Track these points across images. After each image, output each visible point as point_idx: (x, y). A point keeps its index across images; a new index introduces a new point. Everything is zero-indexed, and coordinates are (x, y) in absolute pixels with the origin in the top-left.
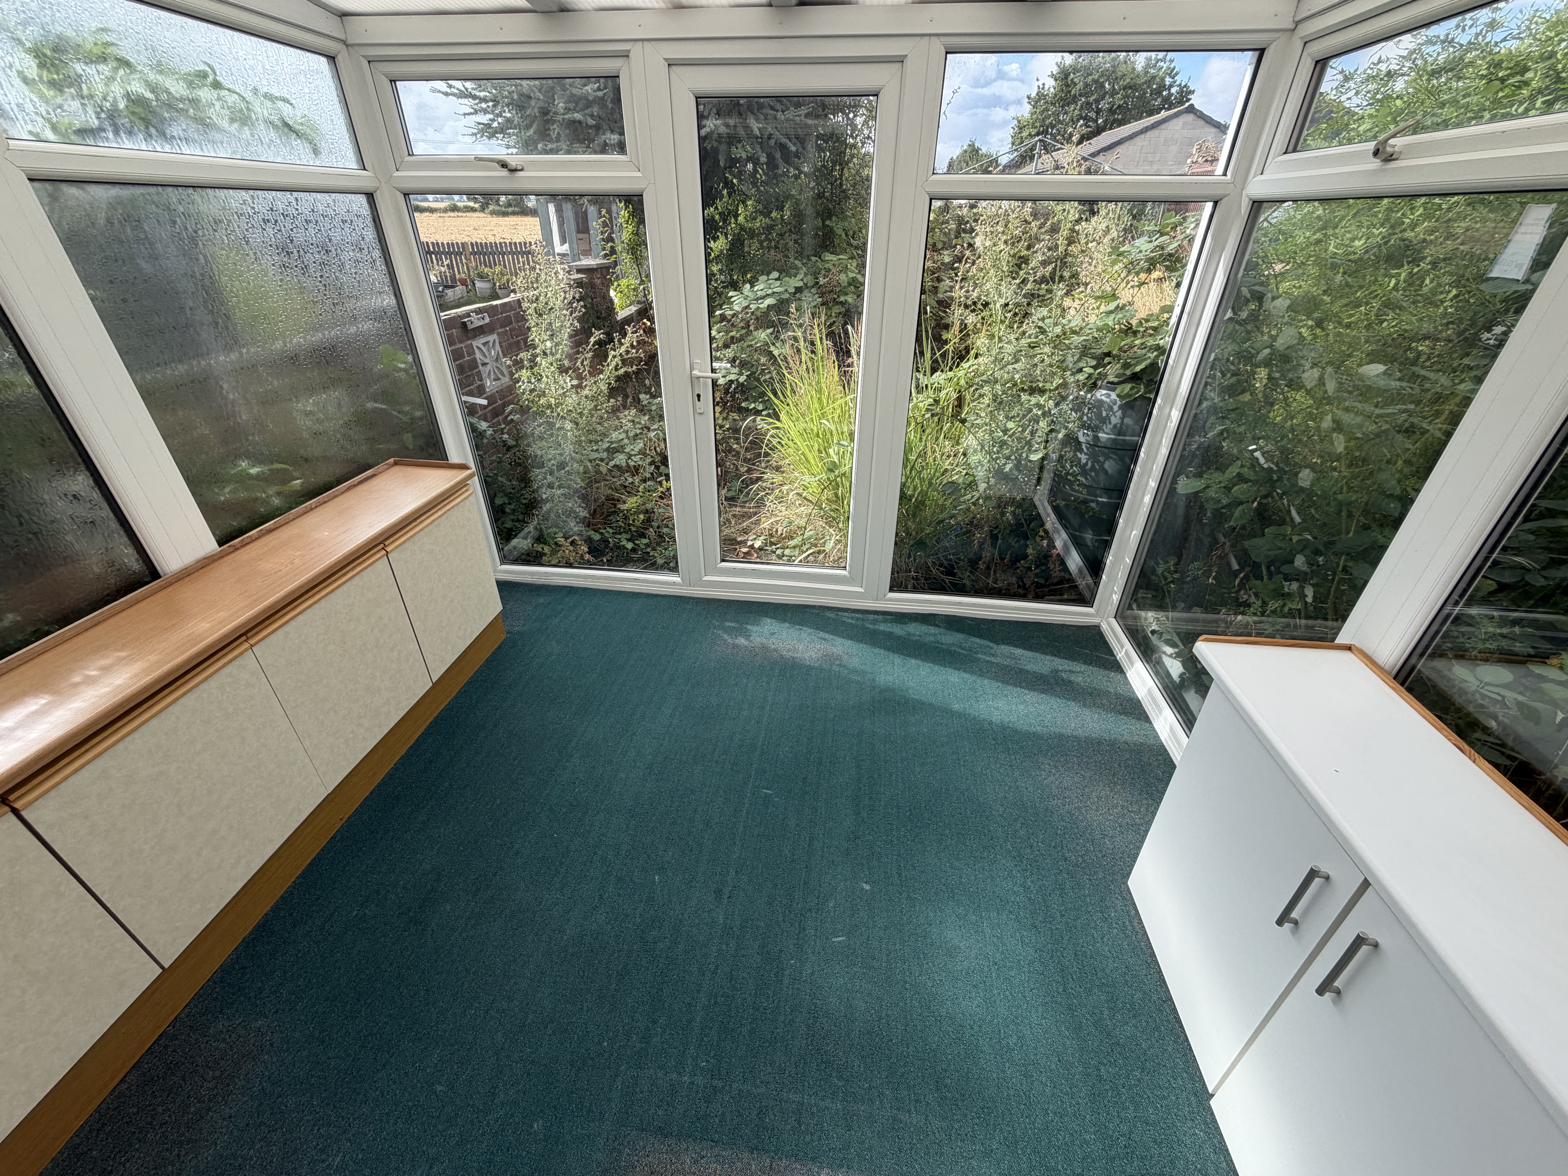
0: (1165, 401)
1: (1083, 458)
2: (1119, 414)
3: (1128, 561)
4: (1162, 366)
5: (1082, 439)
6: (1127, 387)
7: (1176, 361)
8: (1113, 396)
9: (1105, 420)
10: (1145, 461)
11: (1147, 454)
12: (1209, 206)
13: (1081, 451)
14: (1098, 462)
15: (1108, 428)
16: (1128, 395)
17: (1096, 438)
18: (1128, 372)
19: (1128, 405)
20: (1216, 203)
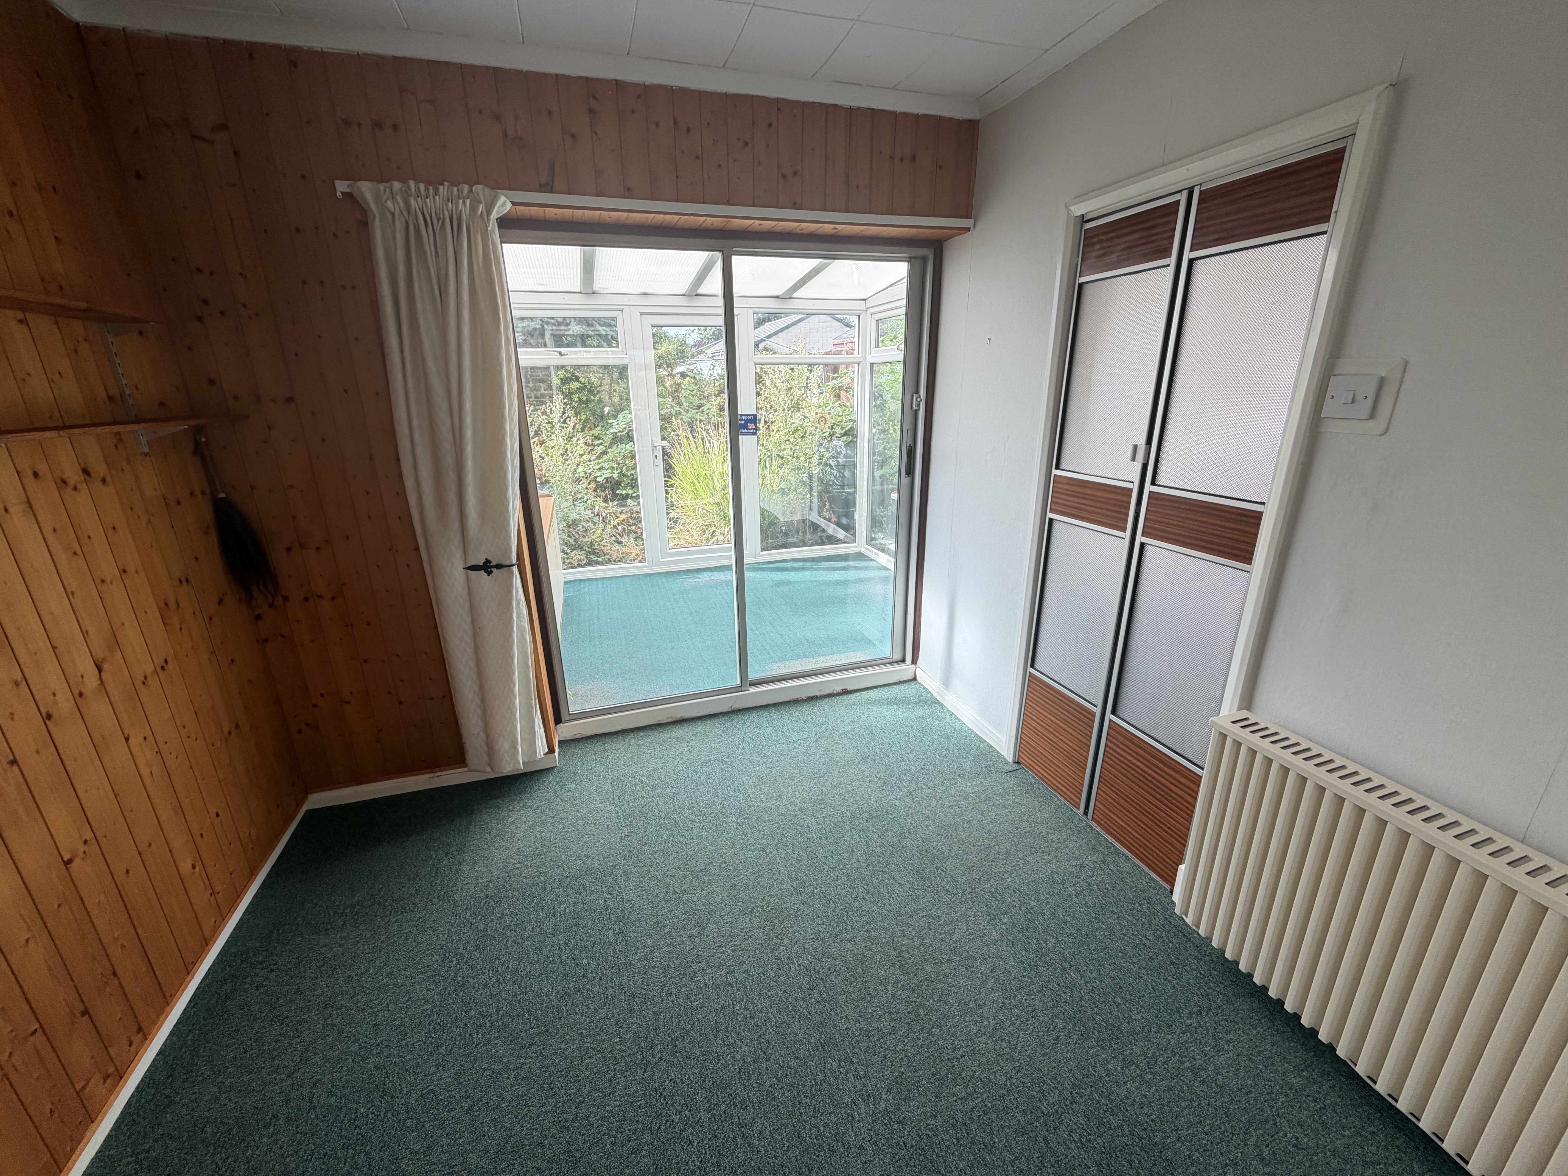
0: (861, 440)
1: (835, 472)
2: (845, 449)
3: (865, 514)
4: (855, 427)
5: (832, 464)
6: (845, 438)
7: (861, 423)
8: (841, 442)
9: (839, 453)
10: (860, 467)
11: (860, 464)
12: (856, 365)
13: (833, 469)
14: (841, 472)
15: (842, 456)
16: (846, 441)
17: (838, 462)
18: (844, 431)
19: (847, 445)
20: (858, 364)
